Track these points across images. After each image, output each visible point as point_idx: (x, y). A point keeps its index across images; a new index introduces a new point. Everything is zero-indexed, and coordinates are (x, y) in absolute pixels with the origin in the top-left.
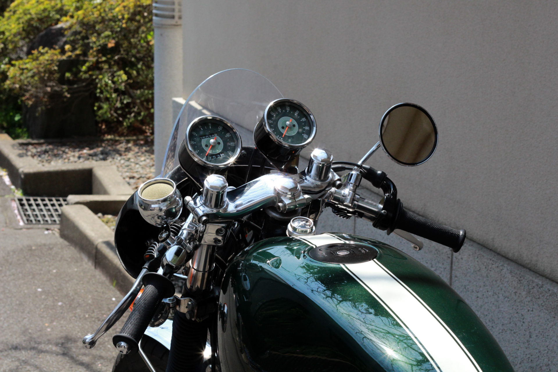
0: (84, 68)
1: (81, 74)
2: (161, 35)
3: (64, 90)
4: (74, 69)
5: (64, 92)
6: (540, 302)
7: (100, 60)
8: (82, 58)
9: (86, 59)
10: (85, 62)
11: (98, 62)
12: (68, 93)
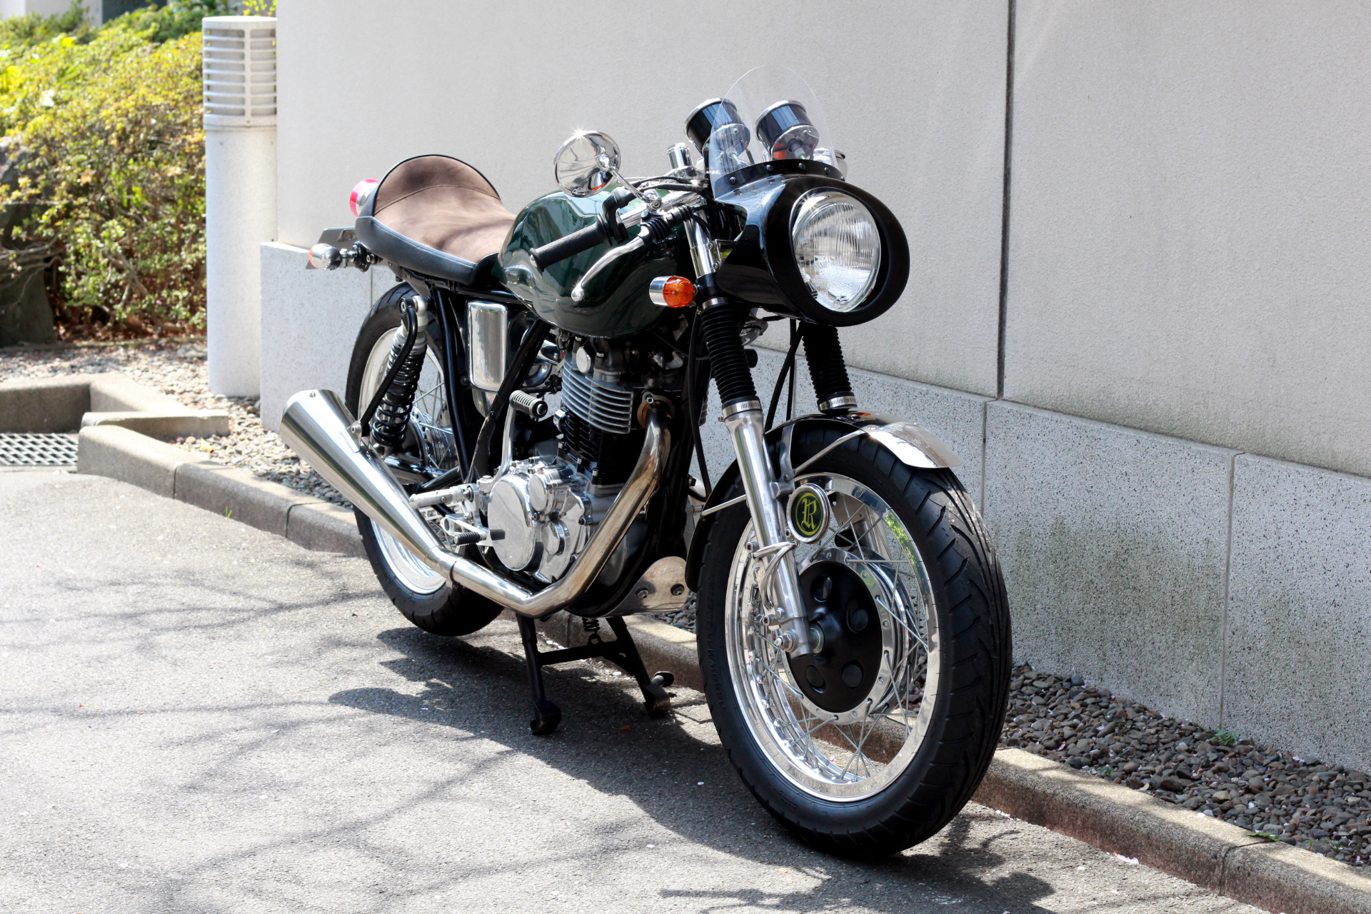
0: (45, 218)
1: (40, 228)
2: (222, 144)
3: (11, 259)
4: (26, 222)
5: (10, 262)
6: (926, 413)
7: (75, 203)
8: (40, 202)
9: (48, 203)
10: (46, 208)
11: (69, 207)
12: (18, 265)
